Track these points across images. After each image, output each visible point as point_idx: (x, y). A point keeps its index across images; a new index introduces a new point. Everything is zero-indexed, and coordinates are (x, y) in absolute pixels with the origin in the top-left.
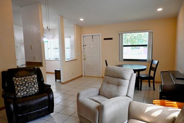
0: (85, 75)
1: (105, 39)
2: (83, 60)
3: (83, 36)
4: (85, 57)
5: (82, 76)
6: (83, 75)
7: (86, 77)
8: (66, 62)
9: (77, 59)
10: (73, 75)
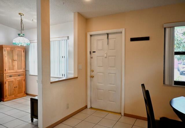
0: (92, 107)
1: (133, 40)
2: (89, 78)
3: (91, 36)
4: (93, 74)
5: (86, 107)
6: (89, 107)
7: (92, 110)
8: (51, 83)
9: (77, 78)
10: (68, 108)
